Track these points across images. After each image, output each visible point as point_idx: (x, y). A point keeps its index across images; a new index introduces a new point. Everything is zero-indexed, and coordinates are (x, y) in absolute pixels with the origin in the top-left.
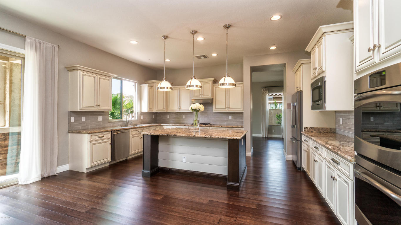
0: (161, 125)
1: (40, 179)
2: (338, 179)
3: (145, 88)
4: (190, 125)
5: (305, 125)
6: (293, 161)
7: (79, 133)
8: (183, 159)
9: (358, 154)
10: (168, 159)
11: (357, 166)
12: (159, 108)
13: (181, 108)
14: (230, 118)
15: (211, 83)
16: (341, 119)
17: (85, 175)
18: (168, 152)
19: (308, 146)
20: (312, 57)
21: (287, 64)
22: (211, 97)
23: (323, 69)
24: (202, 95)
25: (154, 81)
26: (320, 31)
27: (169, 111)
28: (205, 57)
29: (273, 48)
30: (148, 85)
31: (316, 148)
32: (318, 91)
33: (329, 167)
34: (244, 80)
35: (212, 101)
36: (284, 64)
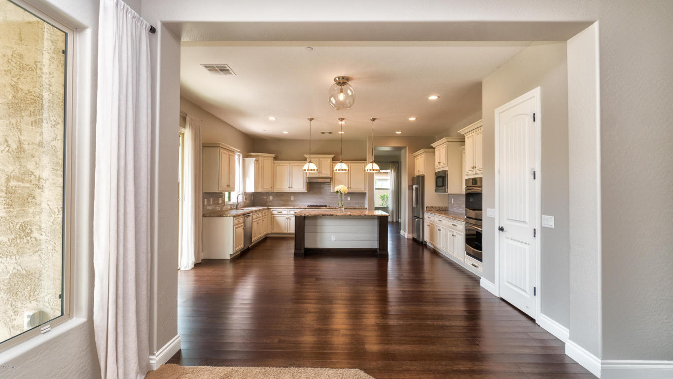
0: (269, 208)
1: (194, 266)
2: (456, 235)
3: (251, 162)
4: (307, 207)
5: (426, 205)
7: (221, 216)
8: (332, 238)
9: (467, 217)
10: (315, 240)
11: (467, 223)
12: (265, 187)
13: (292, 188)
14: (349, 199)
15: (330, 160)
16: (453, 200)
17: (229, 261)
18: (316, 232)
19: (432, 221)
20: (436, 151)
21: (408, 147)
22: (329, 175)
23: (446, 165)
24: (319, 173)
25: (260, 154)
26: (444, 140)
27: (276, 191)
28: (330, 133)
29: (399, 133)
30: (254, 159)
31: (440, 221)
32: (441, 180)
33: (450, 231)
34: (367, 159)
35: (331, 181)
36: (405, 147)
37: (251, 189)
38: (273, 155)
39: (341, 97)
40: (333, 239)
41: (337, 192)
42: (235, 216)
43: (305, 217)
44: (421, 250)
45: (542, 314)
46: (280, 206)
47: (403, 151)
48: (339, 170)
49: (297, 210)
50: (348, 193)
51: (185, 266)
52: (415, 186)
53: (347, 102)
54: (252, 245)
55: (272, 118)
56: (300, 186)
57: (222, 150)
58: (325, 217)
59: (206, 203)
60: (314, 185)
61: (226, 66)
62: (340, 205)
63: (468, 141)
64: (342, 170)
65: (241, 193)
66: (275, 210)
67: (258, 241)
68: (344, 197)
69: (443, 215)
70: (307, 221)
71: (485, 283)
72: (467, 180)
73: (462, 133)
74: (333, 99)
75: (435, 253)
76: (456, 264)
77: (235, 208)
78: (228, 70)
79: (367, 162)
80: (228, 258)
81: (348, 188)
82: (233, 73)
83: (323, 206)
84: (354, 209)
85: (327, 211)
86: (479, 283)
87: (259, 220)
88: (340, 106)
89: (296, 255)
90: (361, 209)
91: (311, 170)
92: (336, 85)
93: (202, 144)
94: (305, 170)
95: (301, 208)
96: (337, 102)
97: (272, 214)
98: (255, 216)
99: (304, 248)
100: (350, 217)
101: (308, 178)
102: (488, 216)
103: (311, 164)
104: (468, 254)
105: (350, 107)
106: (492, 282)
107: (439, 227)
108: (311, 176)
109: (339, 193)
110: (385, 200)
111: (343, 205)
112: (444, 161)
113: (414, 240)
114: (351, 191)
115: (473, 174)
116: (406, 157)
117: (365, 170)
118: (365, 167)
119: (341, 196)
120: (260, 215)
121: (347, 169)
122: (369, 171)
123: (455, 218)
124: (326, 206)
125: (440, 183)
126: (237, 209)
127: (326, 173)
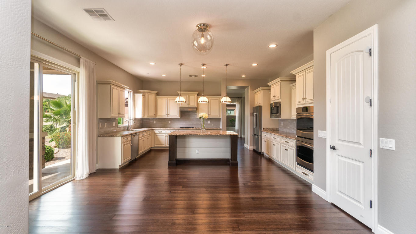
0: (153, 129)
1: (88, 176)
2: (288, 149)
3: (139, 97)
4: (179, 128)
5: (263, 126)
6: (254, 150)
7: (112, 136)
9: (298, 136)
10: (184, 153)
12: (150, 115)
13: (169, 115)
14: (209, 122)
15: (196, 95)
16: (282, 123)
17: (118, 171)
18: (185, 147)
19: (268, 138)
20: (271, 89)
21: (250, 86)
22: (195, 106)
23: (279, 98)
24: (188, 104)
25: (146, 91)
26: (278, 79)
27: (158, 117)
28: (196, 76)
29: (244, 76)
30: (142, 94)
31: (275, 138)
32: (276, 109)
33: (283, 146)
34: (222, 95)
35: (196, 110)
36: (247, 87)
37: (139, 115)
38: (156, 92)
39: (203, 41)
40: (197, 152)
41: (200, 118)
42: (123, 136)
43: (176, 137)
44: (259, 159)
45: (379, 225)
46: (161, 128)
47: (246, 90)
48: (202, 102)
49: (173, 131)
50: (208, 118)
51: (80, 177)
52: (255, 114)
53: (207, 44)
54: (139, 156)
55: (152, 64)
56: (174, 113)
57: (112, 86)
58: (192, 136)
59: (100, 126)
60: (185, 113)
61: (103, 10)
62: (202, 127)
63: (299, 79)
64: (204, 102)
65: (132, 119)
66: (157, 131)
67: (143, 153)
68: (205, 121)
69: (277, 135)
70: (178, 140)
71: (316, 189)
72: (297, 109)
73: (294, 74)
74: (196, 43)
75: (270, 161)
76: (288, 170)
77: (127, 129)
78: (105, 15)
79: (222, 96)
80: (118, 167)
81: (208, 115)
82: (111, 19)
83: (191, 128)
84: (213, 129)
85: (193, 131)
86: (310, 188)
87: (144, 138)
88: (202, 48)
89: (170, 165)
90: (218, 129)
91: (181, 102)
92: (198, 30)
93: (96, 81)
94: (176, 102)
95: (175, 129)
96: (198, 44)
97: (155, 133)
98: (141, 136)
99: (176, 159)
100: (210, 136)
101: (181, 108)
102: (319, 136)
103: (181, 97)
104: (298, 164)
105: (208, 50)
106: (324, 190)
107: (273, 142)
108: (183, 106)
109: (202, 119)
110: (233, 122)
111: (204, 127)
112: (277, 95)
113: (254, 151)
114: (211, 117)
115: (304, 104)
116: (248, 93)
117: (221, 102)
118: (220, 100)
119: (203, 120)
120: (145, 134)
121: (207, 100)
122: (223, 103)
123: (287, 137)
124: (193, 127)
125: (275, 111)
126: (128, 130)
127: (193, 105)
